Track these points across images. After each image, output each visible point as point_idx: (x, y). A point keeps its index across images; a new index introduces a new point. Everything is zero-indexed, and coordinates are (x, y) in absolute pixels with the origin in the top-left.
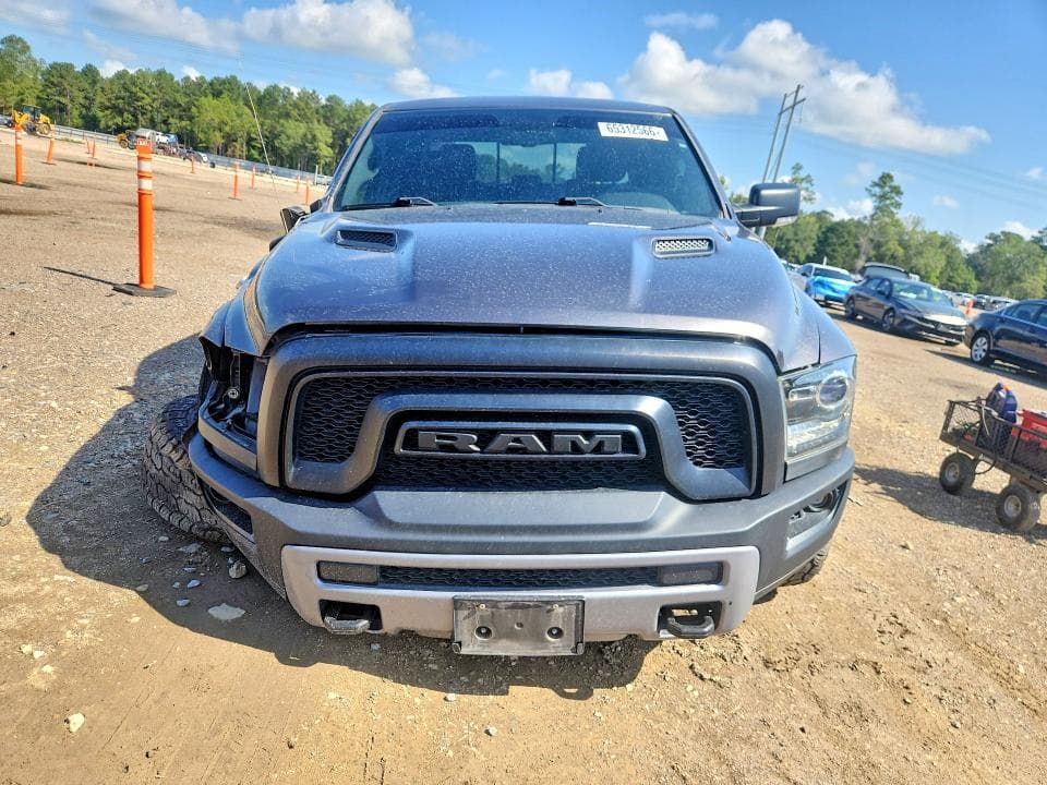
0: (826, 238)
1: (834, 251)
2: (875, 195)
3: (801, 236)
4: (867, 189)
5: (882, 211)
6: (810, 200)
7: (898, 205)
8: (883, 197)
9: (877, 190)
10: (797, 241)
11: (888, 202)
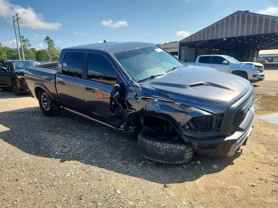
0: (38, 56)
1: (41, 59)
2: (47, 42)
3: (30, 56)
4: (44, 41)
5: (50, 47)
6: (30, 46)
7: (54, 45)
8: (49, 43)
9: (47, 41)
10: (30, 58)
11: (51, 44)
